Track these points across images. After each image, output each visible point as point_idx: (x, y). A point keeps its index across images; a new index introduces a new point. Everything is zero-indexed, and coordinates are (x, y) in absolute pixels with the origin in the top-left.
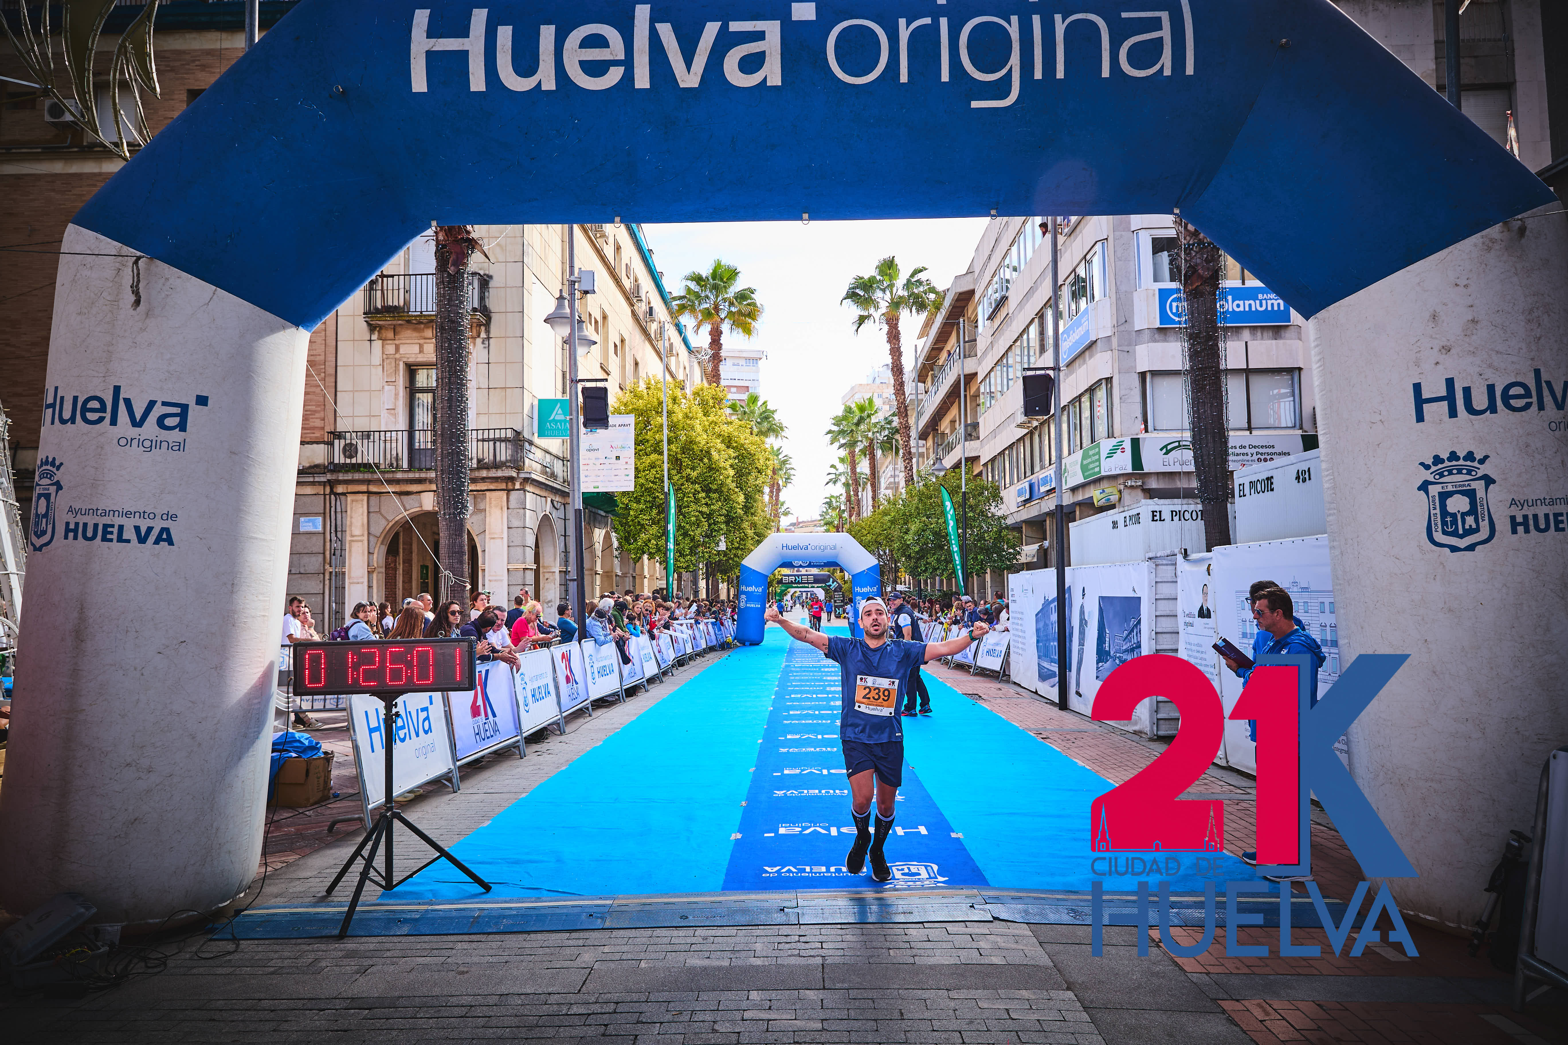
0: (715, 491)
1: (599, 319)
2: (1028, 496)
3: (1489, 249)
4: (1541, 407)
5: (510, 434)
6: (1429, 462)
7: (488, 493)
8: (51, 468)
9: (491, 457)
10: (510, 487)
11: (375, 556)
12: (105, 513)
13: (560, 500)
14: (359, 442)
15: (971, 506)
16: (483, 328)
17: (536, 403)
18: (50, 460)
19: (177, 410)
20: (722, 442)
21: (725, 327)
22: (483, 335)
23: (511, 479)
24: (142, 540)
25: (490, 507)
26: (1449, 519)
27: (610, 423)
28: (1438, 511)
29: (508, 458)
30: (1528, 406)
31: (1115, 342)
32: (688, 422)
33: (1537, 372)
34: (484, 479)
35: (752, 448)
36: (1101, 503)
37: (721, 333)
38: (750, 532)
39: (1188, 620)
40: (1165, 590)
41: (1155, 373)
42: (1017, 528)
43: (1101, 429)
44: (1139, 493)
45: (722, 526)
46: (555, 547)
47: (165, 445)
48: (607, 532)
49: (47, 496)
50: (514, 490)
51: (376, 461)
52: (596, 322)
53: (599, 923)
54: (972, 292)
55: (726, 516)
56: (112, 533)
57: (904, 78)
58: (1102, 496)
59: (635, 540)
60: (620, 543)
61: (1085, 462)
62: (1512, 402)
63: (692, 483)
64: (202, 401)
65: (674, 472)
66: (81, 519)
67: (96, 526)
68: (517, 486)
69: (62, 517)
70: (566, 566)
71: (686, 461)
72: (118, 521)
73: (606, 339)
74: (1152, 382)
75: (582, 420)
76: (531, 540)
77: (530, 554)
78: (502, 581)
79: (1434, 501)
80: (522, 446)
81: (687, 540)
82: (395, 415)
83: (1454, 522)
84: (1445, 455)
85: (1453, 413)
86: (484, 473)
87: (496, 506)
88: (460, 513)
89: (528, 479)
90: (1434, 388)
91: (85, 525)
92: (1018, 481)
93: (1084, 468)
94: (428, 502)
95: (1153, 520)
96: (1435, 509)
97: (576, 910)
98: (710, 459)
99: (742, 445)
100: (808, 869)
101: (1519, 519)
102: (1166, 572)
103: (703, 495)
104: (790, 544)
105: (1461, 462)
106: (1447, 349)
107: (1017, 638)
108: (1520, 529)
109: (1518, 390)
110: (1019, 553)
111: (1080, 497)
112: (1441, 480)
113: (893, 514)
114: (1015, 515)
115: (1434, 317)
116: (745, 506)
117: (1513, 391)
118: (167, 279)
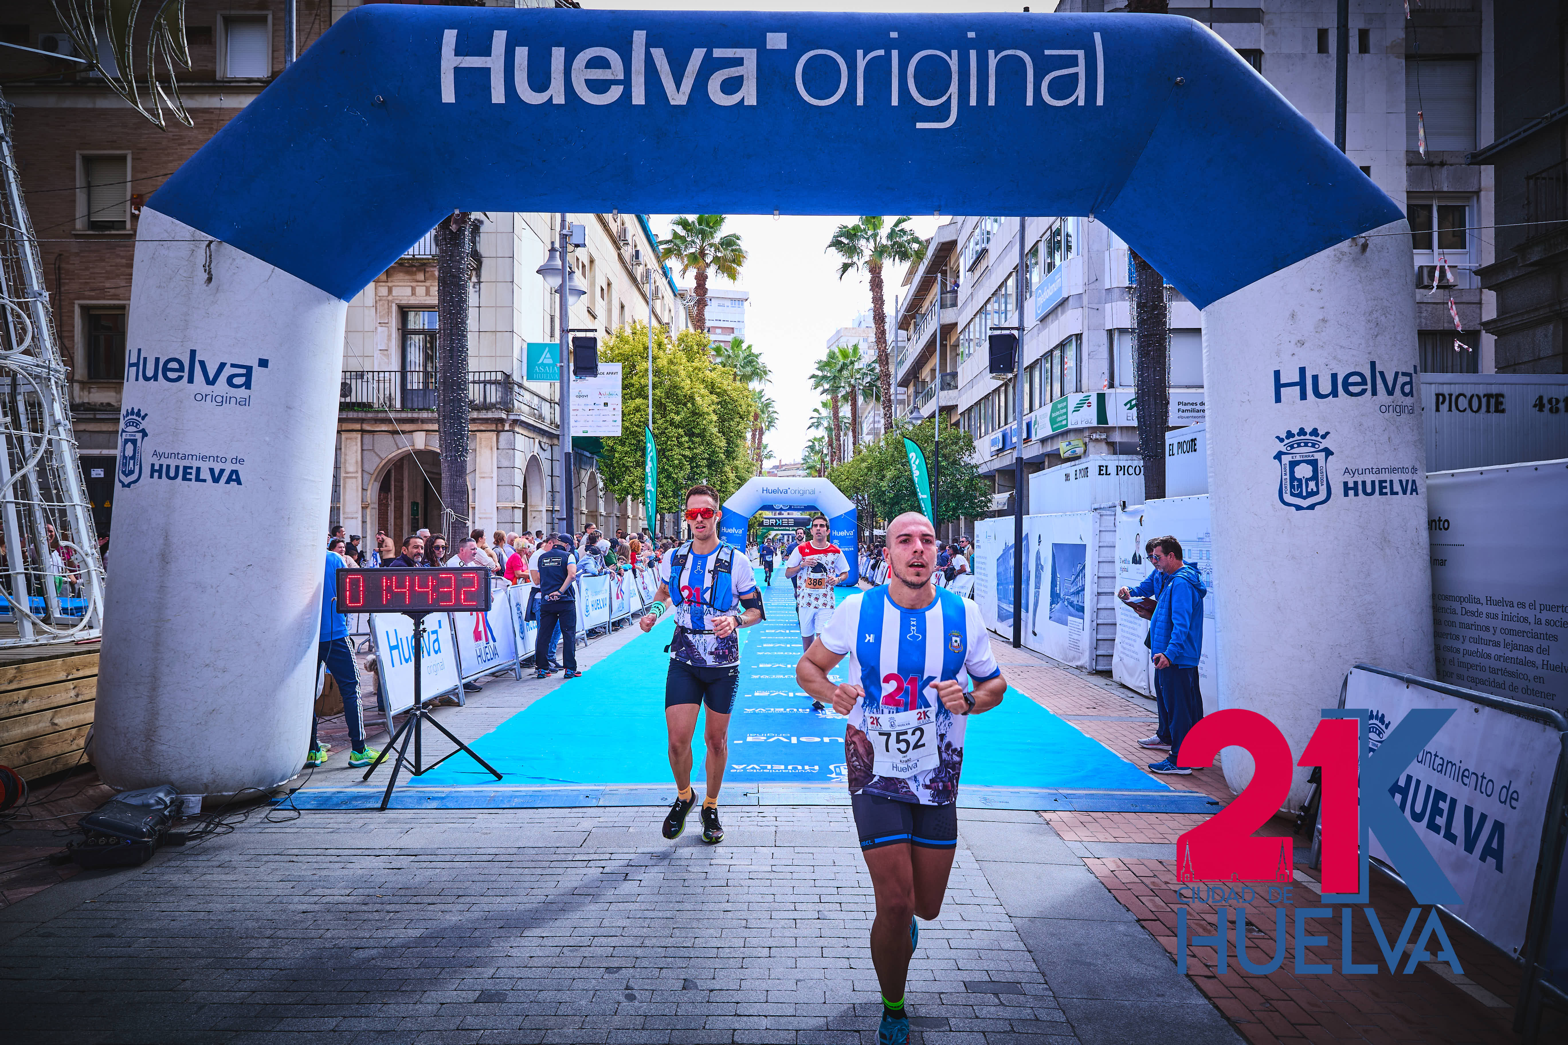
0: (698, 435)
1: (587, 263)
2: (1001, 446)
3: (1340, 260)
4: (1374, 393)
5: (499, 377)
6: (1283, 436)
7: (478, 434)
8: (137, 418)
9: (482, 399)
10: (500, 428)
11: (369, 492)
12: (185, 457)
13: (547, 441)
14: (354, 381)
15: (944, 456)
16: (474, 273)
17: (525, 346)
18: (136, 411)
19: (243, 371)
20: (706, 387)
21: (711, 271)
22: (474, 279)
23: (501, 421)
24: (216, 480)
25: (481, 447)
26: (1296, 483)
27: (599, 371)
28: (1288, 477)
29: (498, 400)
30: (1364, 392)
31: (1085, 298)
32: (672, 367)
33: (1373, 364)
34: (474, 420)
35: (734, 394)
36: (1067, 455)
37: (707, 277)
38: (732, 476)
39: (1123, 565)
40: (1107, 538)
41: (1122, 331)
42: (990, 476)
43: (1070, 385)
44: (1104, 446)
45: (705, 470)
46: (542, 487)
47: (233, 400)
48: (592, 473)
49: (134, 442)
50: (503, 431)
51: (370, 400)
52: (584, 266)
53: (594, 803)
54: (954, 243)
55: (708, 459)
56: (190, 474)
57: (860, 102)
58: (1069, 448)
59: (620, 481)
60: (605, 484)
61: (1054, 415)
62: (1351, 389)
63: (676, 427)
64: (263, 363)
65: (658, 416)
66: (165, 462)
67: (177, 467)
68: (507, 427)
69: (148, 459)
70: (553, 505)
71: (671, 406)
72: (195, 464)
73: (593, 284)
74: (1119, 339)
75: (572, 368)
76: (519, 480)
77: (519, 493)
78: (491, 518)
79: (1285, 468)
80: (512, 389)
81: (671, 482)
82: (388, 356)
83: (1300, 486)
84: (1295, 431)
85: (1303, 396)
86: (475, 415)
87: (486, 447)
88: (460, 456)
89: (518, 420)
90: (1290, 375)
91: (168, 467)
92: (993, 431)
93: (1053, 421)
94: (420, 441)
95: (1100, 474)
96: (1286, 474)
97: (575, 793)
98: (693, 404)
99: (725, 391)
100: (769, 767)
101: (1351, 485)
102: (1108, 521)
103: (687, 439)
104: (770, 488)
105: (1308, 437)
106: (1301, 343)
107: (980, 582)
108: (1351, 493)
109: (1355, 379)
110: (990, 501)
111: (1049, 448)
112: (1291, 451)
113: (870, 461)
114: (988, 464)
115: (1293, 316)
116: (727, 451)
117: (1352, 379)
118: (234, 259)
